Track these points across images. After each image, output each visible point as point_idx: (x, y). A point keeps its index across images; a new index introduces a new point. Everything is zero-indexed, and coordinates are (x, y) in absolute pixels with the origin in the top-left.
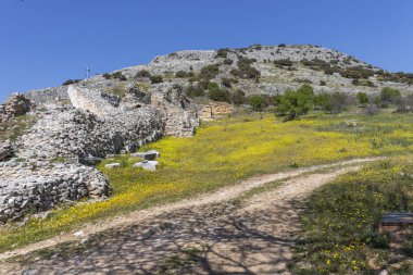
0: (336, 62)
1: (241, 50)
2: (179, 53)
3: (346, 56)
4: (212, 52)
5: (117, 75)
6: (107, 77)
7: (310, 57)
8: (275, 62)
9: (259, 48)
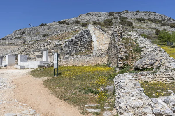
0: (164, 20)
1: (120, 13)
2: (91, 13)
3: (168, 18)
4: (106, 13)
5: (64, 22)
6: (60, 23)
7: (152, 17)
8: (137, 19)
9: (127, 12)
